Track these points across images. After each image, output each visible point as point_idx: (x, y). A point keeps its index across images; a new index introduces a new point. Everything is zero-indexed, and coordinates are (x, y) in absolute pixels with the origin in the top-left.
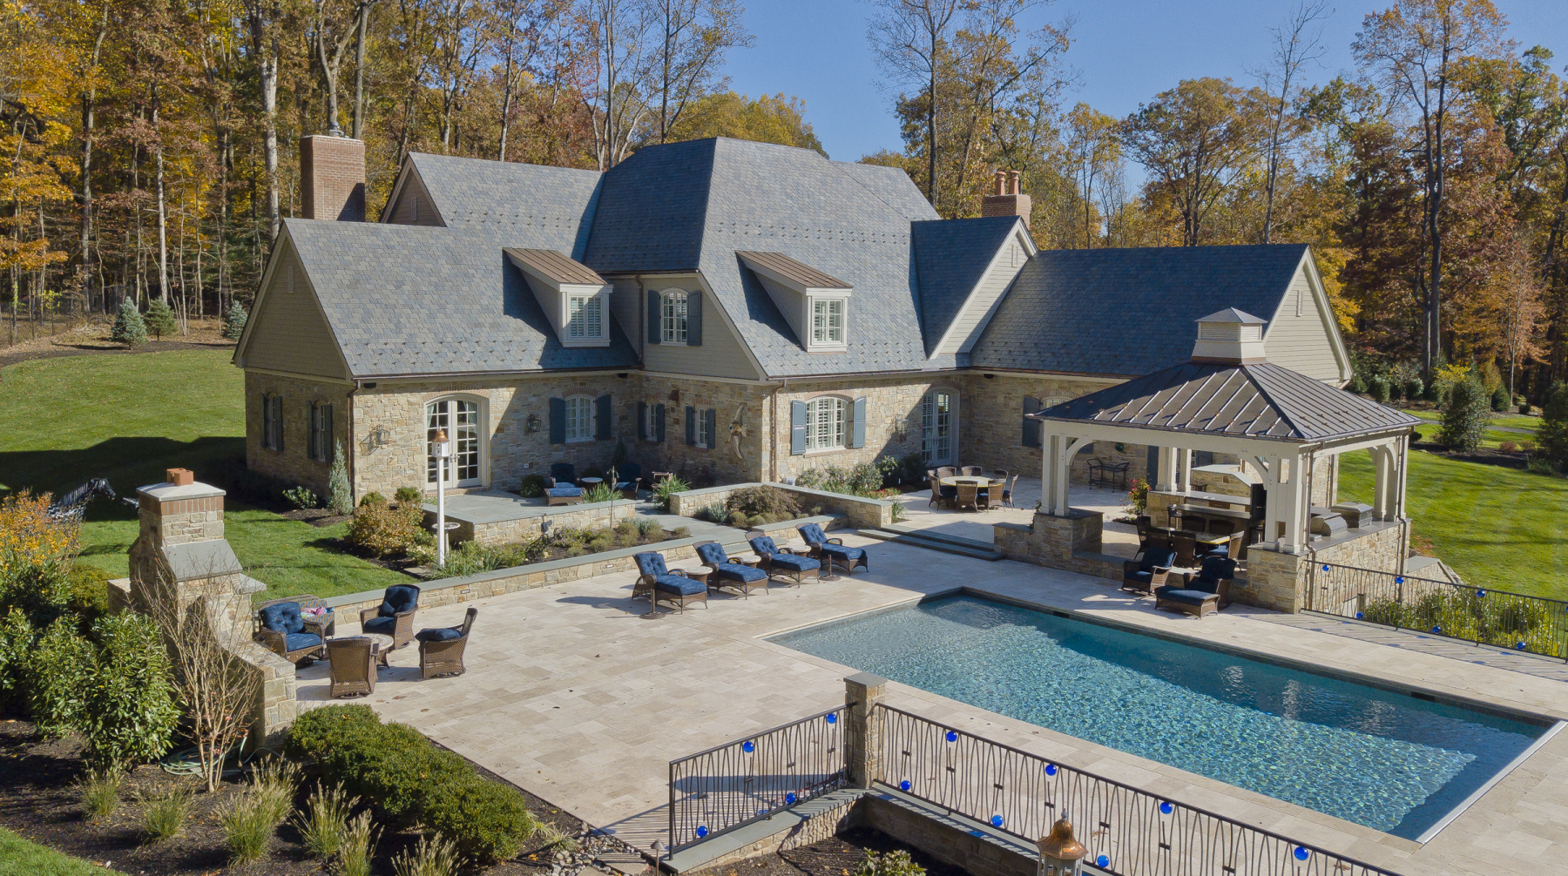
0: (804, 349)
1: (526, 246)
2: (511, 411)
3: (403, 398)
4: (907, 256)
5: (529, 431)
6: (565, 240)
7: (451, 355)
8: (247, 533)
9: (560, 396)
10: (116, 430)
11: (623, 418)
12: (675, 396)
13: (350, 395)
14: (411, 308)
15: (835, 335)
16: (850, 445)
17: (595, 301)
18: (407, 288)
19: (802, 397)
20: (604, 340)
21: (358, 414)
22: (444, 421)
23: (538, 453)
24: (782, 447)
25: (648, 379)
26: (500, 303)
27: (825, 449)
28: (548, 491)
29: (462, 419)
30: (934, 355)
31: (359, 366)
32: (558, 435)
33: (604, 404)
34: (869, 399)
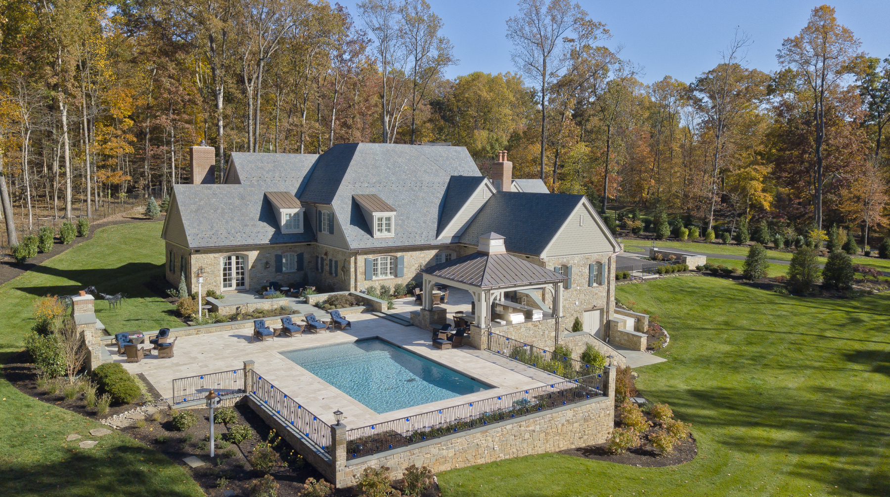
0: (372, 236)
1: (275, 190)
2: (257, 260)
3: (212, 256)
4: (443, 193)
5: (266, 268)
6: (293, 187)
7: (232, 238)
8: (147, 305)
9: (279, 253)
10: (131, 259)
11: (309, 262)
12: (326, 254)
13: (190, 254)
14: (219, 220)
15: (389, 230)
16: (396, 276)
17: (297, 214)
18: (219, 211)
19: (371, 257)
20: (301, 230)
21: (193, 262)
22: (230, 264)
23: (270, 275)
24: (360, 277)
25: (319, 246)
26: (258, 216)
27: (384, 277)
28: (264, 293)
29: (237, 263)
30: (440, 238)
31: (192, 243)
32: (279, 269)
33: (300, 257)
34: (405, 257)
